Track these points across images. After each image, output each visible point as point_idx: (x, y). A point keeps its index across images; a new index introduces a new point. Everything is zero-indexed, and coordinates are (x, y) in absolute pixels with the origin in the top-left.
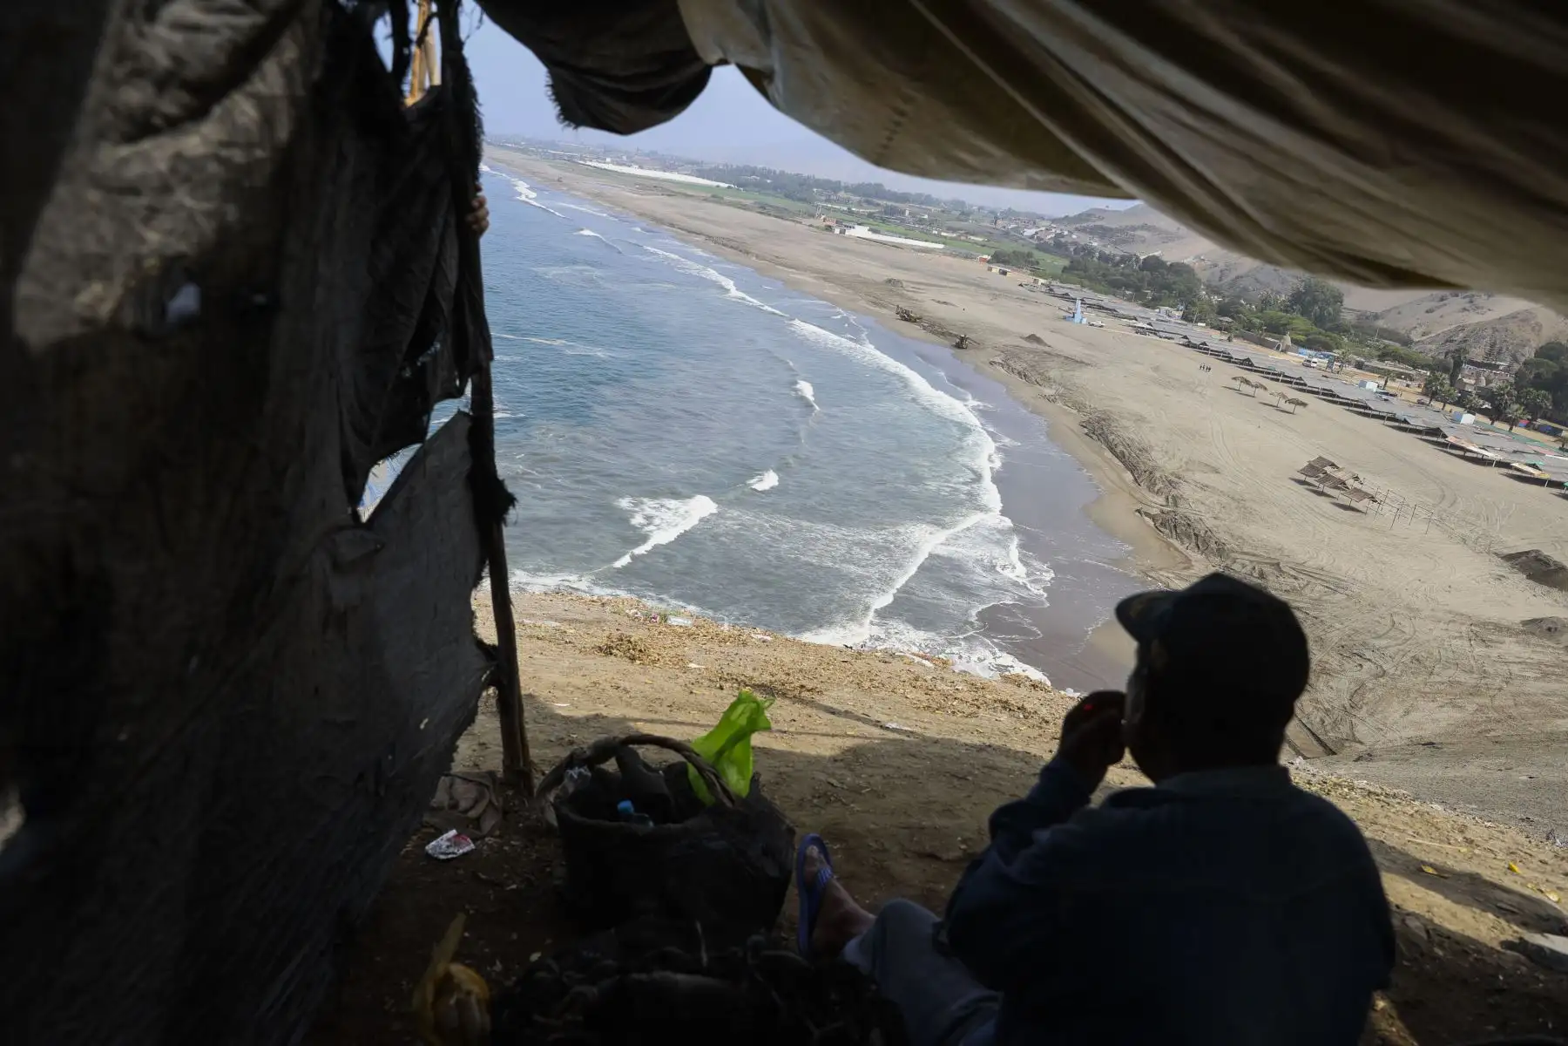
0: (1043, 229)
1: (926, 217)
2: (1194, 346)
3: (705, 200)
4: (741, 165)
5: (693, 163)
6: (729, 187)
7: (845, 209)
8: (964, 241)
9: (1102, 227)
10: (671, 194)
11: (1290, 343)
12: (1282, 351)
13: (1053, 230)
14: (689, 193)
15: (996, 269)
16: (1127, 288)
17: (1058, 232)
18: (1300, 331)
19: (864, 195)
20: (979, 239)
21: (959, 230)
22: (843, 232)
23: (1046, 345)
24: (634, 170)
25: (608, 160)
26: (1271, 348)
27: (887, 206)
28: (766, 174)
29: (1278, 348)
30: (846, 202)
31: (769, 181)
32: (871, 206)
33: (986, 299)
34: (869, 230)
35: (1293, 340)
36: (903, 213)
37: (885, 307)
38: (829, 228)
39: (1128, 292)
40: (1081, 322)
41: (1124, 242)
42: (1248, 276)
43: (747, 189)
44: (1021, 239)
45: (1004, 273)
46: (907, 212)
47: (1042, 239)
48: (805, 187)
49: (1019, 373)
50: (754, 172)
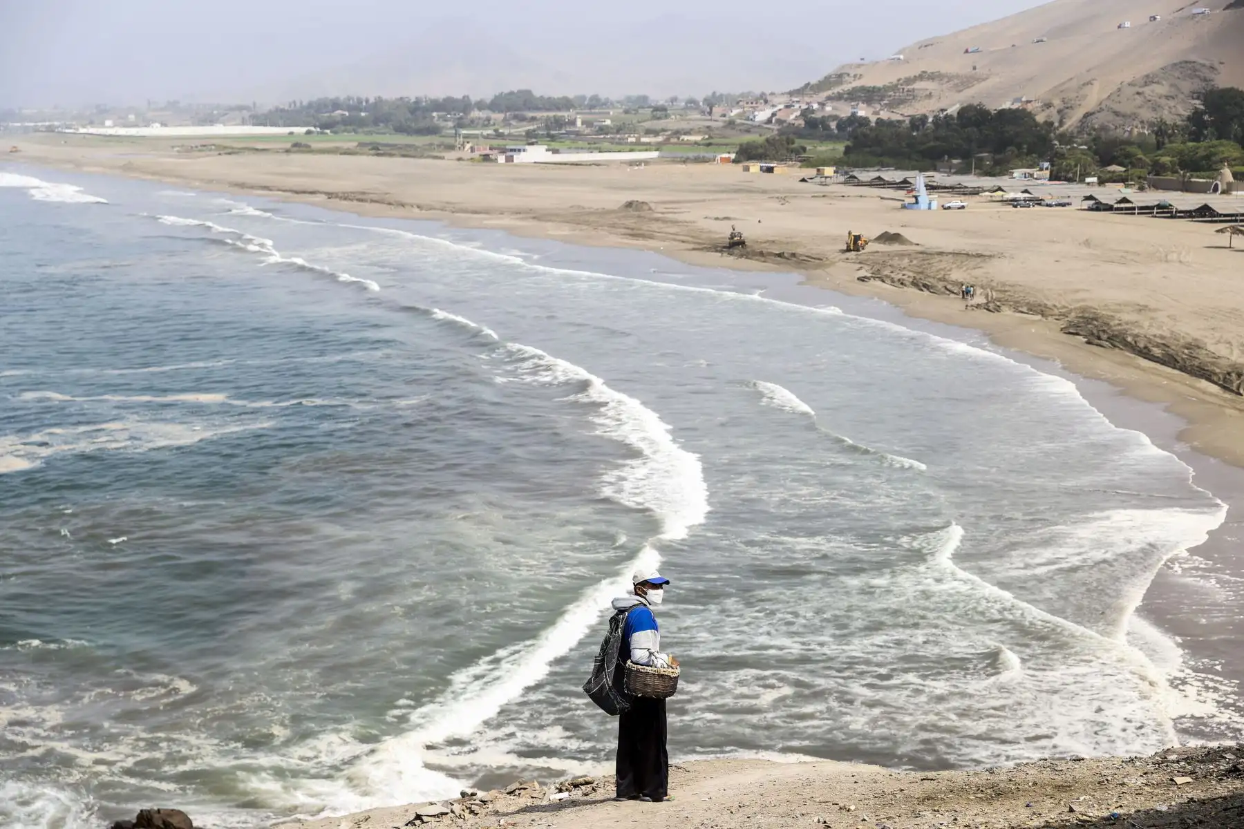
0: (781, 107)
1: (608, 122)
2: (1109, 208)
3: (287, 151)
4: (315, 99)
5: (240, 108)
6: (309, 132)
7: (490, 132)
8: (675, 144)
9: (863, 89)
10: (232, 152)
11: (1231, 179)
12: (1223, 192)
13: (797, 106)
14: (260, 146)
15: (755, 167)
16: (951, 157)
17: (804, 107)
18: (1234, 160)
19: (508, 109)
20: (698, 138)
21: (664, 130)
22: (510, 159)
23: (911, 243)
24: (156, 130)
25: (108, 123)
26: (1205, 192)
27: (548, 118)
28: (356, 107)
29: (1216, 189)
30: (487, 123)
31: (363, 114)
32: (525, 123)
33: (775, 204)
34: (547, 150)
35: (1235, 175)
36: (573, 123)
37: (651, 238)
38: (486, 158)
39: (955, 161)
40: (930, 208)
41: (902, 102)
42: (1101, 110)
43: (335, 129)
44: (755, 127)
45: (770, 170)
46: (579, 123)
47: (785, 121)
48: (419, 113)
49: (915, 284)
50: (336, 105)
